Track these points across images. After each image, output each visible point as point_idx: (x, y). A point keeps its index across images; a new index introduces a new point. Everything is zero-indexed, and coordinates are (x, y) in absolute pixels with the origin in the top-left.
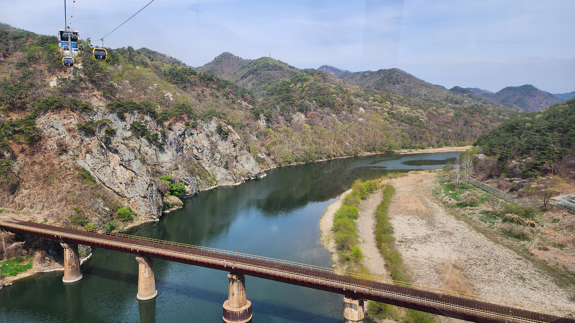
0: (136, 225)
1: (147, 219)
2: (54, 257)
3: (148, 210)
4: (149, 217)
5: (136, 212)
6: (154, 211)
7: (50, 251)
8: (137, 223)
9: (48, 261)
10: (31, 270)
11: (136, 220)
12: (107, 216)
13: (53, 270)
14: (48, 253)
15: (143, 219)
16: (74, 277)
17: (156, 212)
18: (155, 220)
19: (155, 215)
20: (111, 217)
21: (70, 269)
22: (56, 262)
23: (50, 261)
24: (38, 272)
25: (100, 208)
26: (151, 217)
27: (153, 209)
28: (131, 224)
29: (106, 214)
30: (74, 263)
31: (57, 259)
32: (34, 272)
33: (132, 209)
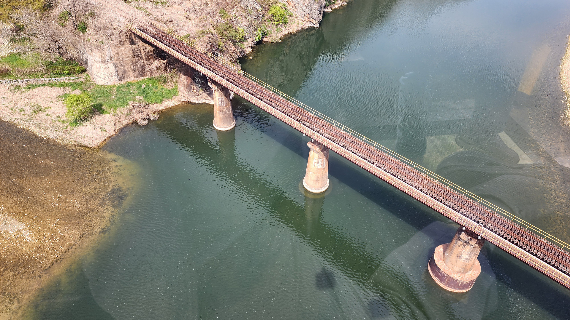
0: (291, 31)
1: (305, 23)
2: (201, 85)
3: (307, 11)
4: (308, 20)
5: (292, 11)
6: (315, 12)
7: (196, 78)
8: (292, 28)
9: (195, 90)
10: (177, 97)
11: (291, 23)
12: (258, 17)
13: (201, 102)
14: (194, 81)
15: (300, 22)
16: (226, 125)
17: (317, 15)
18: (314, 26)
19: (314, 19)
20: (262, 18)
21: (221, 116)
22: (204, 91)
23: (197, 90)
24: (185, 100)
25: (250, 6)
26: (309, 21)
27: (313, 10)
28: (285, 29)
29: (257, 15)
30: (225, 109)
31: (205, 90)
32: (181, 100)
33: (288, 8)
